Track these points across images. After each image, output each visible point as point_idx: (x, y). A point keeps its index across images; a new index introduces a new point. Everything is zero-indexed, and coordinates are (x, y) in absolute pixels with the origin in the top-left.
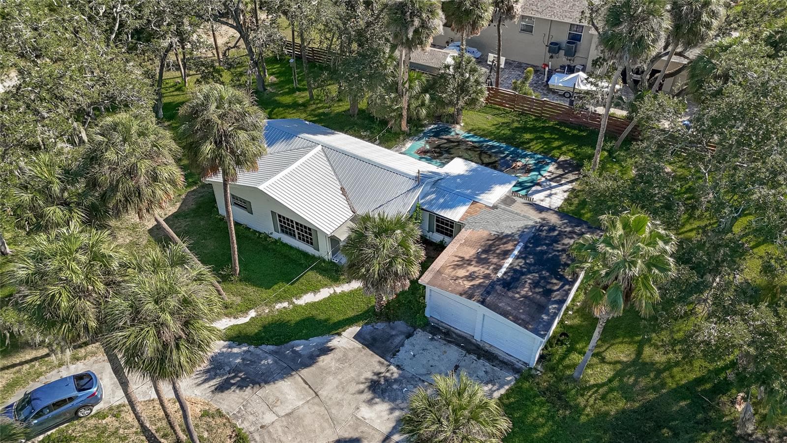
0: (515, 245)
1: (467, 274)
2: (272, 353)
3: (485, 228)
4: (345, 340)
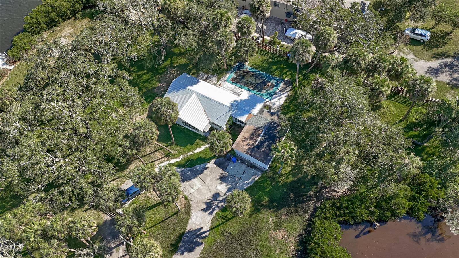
0: (262, 132)
1: (247, 144)
2: (190, 170)
3: (253, 124)
4: (211, 164)
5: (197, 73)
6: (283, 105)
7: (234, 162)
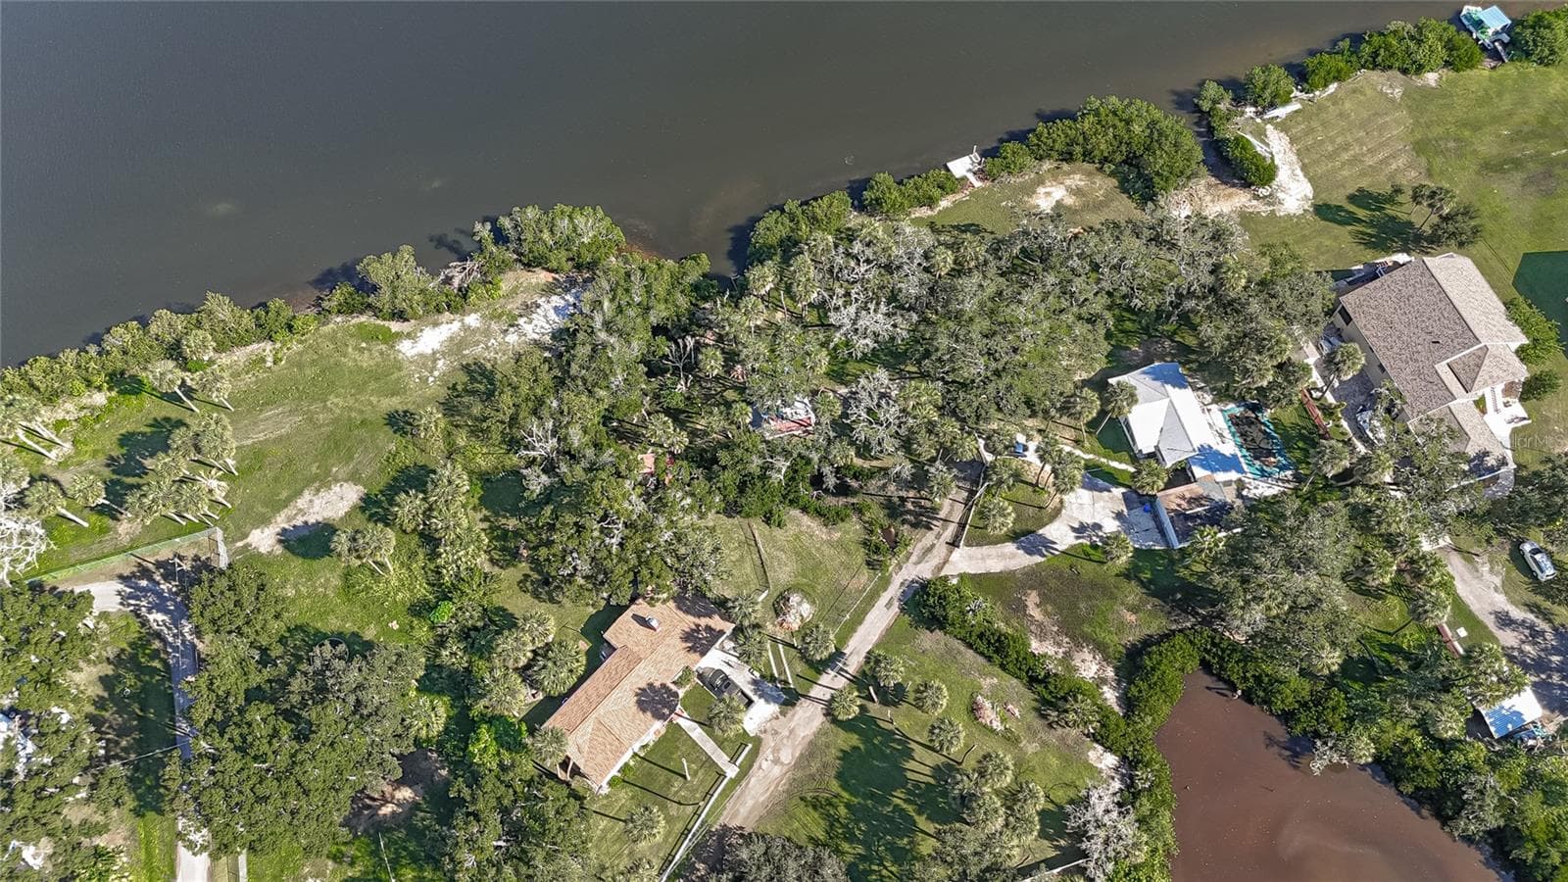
0: (1209, 505)
1: (1178, 503)
2: (1090, 478)
3: (1204, 489)
4: (1118, 492)
5: (1195, 371)
6: (1266, 497)
7: (1145, 510)
